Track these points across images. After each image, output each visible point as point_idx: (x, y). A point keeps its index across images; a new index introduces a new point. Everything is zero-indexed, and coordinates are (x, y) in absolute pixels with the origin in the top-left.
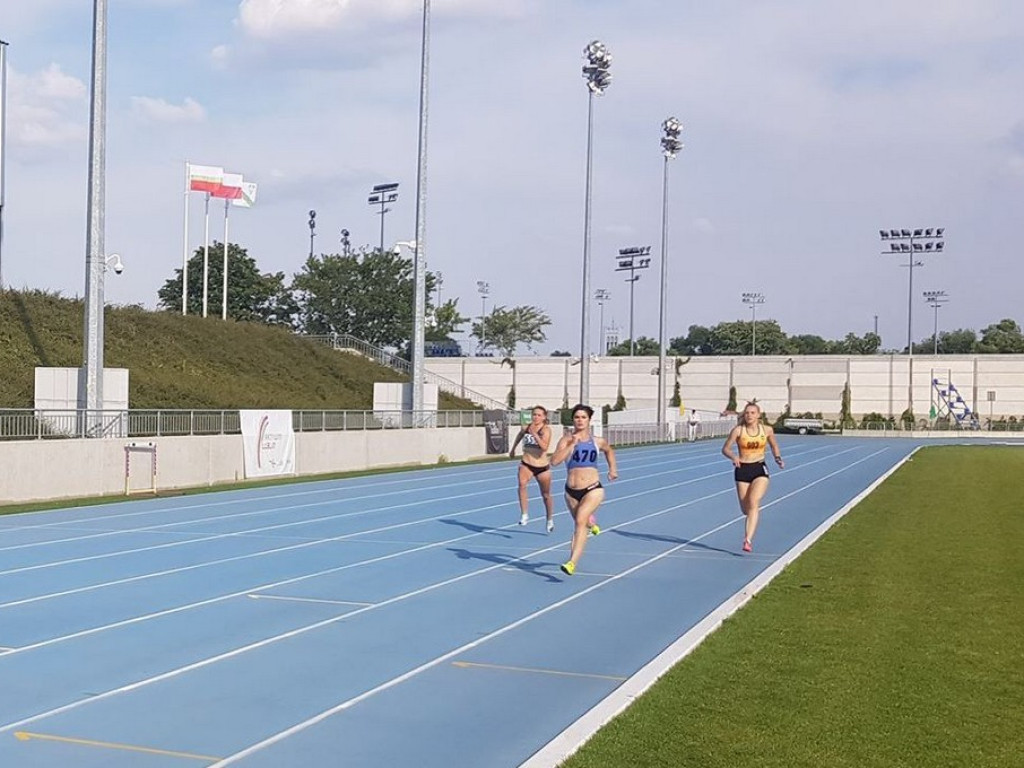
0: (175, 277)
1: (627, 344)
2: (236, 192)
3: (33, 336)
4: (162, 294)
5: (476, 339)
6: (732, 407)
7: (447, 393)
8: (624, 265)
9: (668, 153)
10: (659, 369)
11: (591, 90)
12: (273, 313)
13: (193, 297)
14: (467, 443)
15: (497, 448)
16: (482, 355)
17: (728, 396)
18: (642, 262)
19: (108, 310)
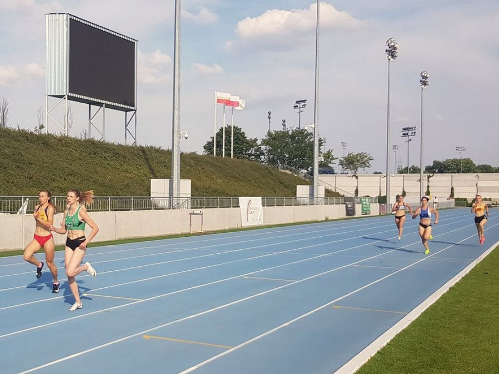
0: (211, 140)
1: (406, 169)
2: (237, 104)
3: (150, 166)
4: (205, 147)
5: (341, 167)
6: (452, 196)
7: (329, 190)
8: (404, 135)
9: (423, 86)
10: (420, 179)
11: (389, 60)
12: (253, 155)
13: (218, 149)
14: (337, 211)
15: (350, 213)
16: (343, 173)
17: (450, 191)
18: (412, 133)
19: (182, 154)
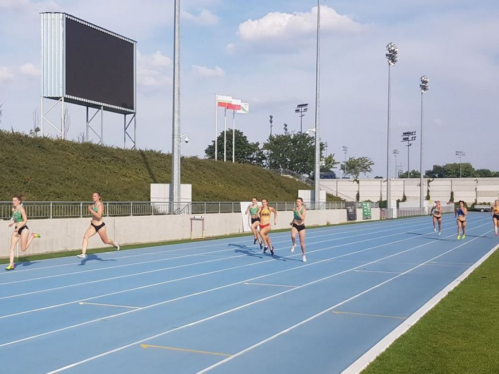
0: (212, 144)
1: (407, 173)
2: (239, 107)
3: (150, 170)
4: (206, 151)
5: (342, 171)
6: (452, 200)
7: (330, 194)
8: (405, 139)
9: (423, 91)
10: (420, 184)
11: (389, 64)
12: (255, 160)
13: (220, 153)
14: (339, 216)
15: (351, 218)
16: (345, 178)
17: (450, 195)
18: (412, 138)
19: (182, 159)
